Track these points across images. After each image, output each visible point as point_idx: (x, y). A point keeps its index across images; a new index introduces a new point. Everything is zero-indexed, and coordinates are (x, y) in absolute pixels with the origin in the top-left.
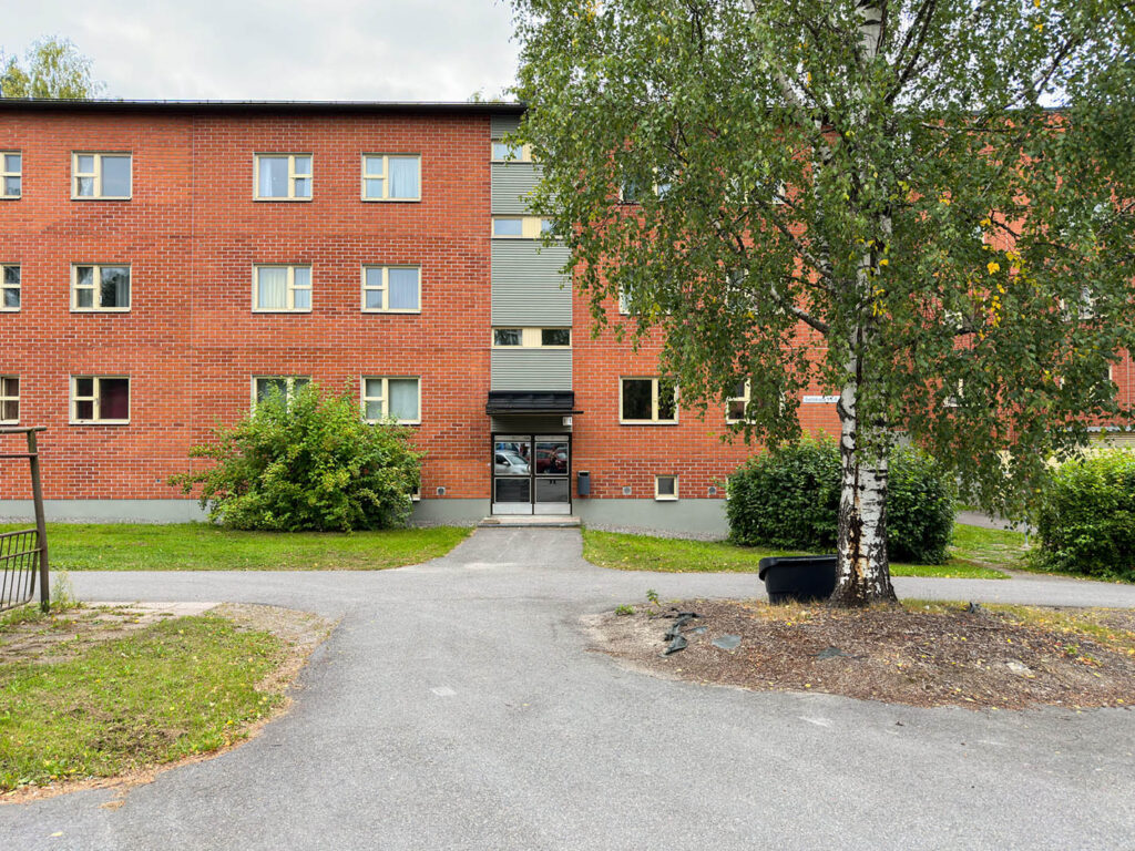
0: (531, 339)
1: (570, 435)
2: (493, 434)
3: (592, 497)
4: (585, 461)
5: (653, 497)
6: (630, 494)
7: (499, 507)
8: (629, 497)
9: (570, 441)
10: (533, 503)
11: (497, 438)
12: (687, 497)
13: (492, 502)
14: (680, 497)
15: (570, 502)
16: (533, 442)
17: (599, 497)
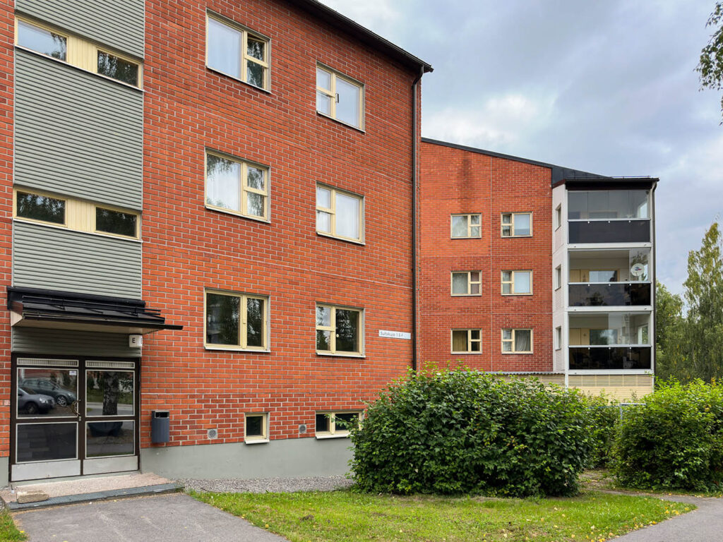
0: (81, 218)
1: (137, 361)
2: (15, 355)
3: (169, 445)
4: (159, 397)
5: (242, 440)
6: (216, 438)
7: (23, 470)
8: (215, 442)
9: (138, 369)
10: (82, 458)
11: (20, 361)
12: (278, 438)
13: (12, 462)
14: (272, 438)
15: (138, 454)
16: (82, 369)
17: (178, 445)
